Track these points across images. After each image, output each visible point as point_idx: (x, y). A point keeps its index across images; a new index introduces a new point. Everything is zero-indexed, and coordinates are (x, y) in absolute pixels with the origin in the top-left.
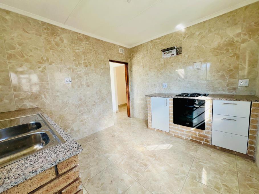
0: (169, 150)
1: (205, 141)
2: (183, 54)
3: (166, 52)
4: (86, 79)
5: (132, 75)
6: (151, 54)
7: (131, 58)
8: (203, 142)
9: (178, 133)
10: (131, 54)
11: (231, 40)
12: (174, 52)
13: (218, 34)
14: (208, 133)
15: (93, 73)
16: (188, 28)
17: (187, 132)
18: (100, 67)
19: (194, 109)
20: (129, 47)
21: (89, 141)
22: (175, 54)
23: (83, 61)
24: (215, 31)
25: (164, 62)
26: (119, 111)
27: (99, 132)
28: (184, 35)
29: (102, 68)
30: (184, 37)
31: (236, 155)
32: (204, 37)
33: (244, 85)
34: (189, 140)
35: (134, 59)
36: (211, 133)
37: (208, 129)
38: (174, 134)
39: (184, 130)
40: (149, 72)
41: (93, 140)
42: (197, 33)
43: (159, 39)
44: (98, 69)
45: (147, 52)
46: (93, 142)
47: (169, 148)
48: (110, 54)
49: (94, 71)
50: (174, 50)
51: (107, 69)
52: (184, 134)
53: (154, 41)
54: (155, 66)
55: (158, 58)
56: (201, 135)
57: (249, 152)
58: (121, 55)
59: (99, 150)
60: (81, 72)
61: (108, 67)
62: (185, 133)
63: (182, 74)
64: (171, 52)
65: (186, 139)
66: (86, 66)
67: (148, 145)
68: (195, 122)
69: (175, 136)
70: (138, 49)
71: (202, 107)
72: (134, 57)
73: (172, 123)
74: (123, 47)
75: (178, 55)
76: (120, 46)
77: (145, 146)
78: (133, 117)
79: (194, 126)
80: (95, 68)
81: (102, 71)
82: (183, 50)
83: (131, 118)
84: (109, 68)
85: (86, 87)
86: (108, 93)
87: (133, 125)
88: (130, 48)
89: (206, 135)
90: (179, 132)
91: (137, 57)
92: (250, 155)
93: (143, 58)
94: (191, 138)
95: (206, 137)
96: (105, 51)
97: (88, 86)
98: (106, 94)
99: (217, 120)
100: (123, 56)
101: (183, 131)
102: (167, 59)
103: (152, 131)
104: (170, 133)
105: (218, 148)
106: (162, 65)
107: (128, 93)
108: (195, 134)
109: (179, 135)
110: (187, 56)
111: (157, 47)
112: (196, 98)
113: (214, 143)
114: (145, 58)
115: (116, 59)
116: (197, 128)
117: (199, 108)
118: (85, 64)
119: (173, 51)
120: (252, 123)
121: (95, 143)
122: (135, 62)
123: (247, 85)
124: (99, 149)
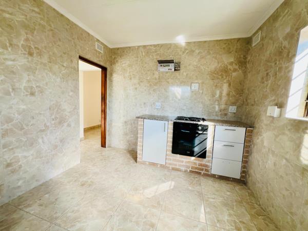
0: (173, 189)
1: (205, 171)
2: (181, 71)
3: (162, 64)
4: (27, 79)
5: (112, 87)
6: (142, 63)
7: (113, 62)
8: (202, 172)
9: (176, 165)
10: (113, 57)
11: (226, 67)
12: (172, 66)
13: (216, 58)
14: (209, 162)
15: (46, 71)
16: (188, 43)
17: (186, 162)
18: (62, 64)
19: (197, 135)
20: (111, 46)
21: (29, 206)
22: (173, 70)
23: (22, 42)
24: (213, 54)
25: (159, 77)
26: (85, 139)
27: (51, 180)
28: (183, 50)
29: (65, 65)
30: (184, 52)
31: (231, 181)
32: (203, 58)
33: (233, 112)
34: (188, 171)
35: (117, 65)
36: (211, 161)
37: (209, 157)
38: (171, 166)
39: (184, 160)
40: (138, 85)
41: (38, 202)
42: (197, 51)
43: (155, 46)
44: (57, 66)
45: (136, 59)
46: (41, 205)
47: (172, 188)
48: (81, 47)
49: (48, 68)
50: (173, 64)
51: (75, 69)
52: (183, 166)
53: (148, 48)
54: (147, 79)
55: (151, 70)
56: (201, 165)
57: (242, 177)
58: (98, 54)
59: (58, 221)
60: (15, 62)
61: (76, 67)
62: (184, 164)
63: (178, 93)
64: (169, 66)
65: (186, 171)
66: (31, 54)
67: (145, 188)
68: (196, 149)
69: (173, 169)
70: (124, 52)
71: (205, 133)
72: (117, 61)
73: (170, 153)
74: (102, 43)
75: (176, 71)
76: (98, 40)
77: (141, 192)
78: (110, 147)
79: (195, 155)
80: (50, 62)
81: (64, 72)
82: (182, 67)
83: (107, 148)
84: (78, 68)
85: (27, 95)
86: (72, 110)
87: (113, 159)
88: (111, 48)
89: (206, 163)
90: (178, 163)
91: (121, 62)
92: (242, 179)
93: (130, 66)
94: (190, 169)
95: (206, 166)
96: (73, 39)
97: (32, 94)
98: (70, 112)
99: (218, 146)
100: (102, 56)
101: (182, 162)
102: (163, 73)
103: (143, 166)
104: (167, 165)
105: (217, 176)
106: (156, 79)
107: (104, 111)
108: (195, 163)
109: (177, 167)
110: (185, 74)
111: (151, 56)
112: (199, 123)
113: (213, 172)
114: (133, 66)
115: (90, 58)
116: (198, 157)
117: (202, 134)
118: (27, 50)
119: (170, 64)
120: (246, 148)
121: (46, 207)
122: (118, 68)
123: (235, 112)
124: (56, 218)
